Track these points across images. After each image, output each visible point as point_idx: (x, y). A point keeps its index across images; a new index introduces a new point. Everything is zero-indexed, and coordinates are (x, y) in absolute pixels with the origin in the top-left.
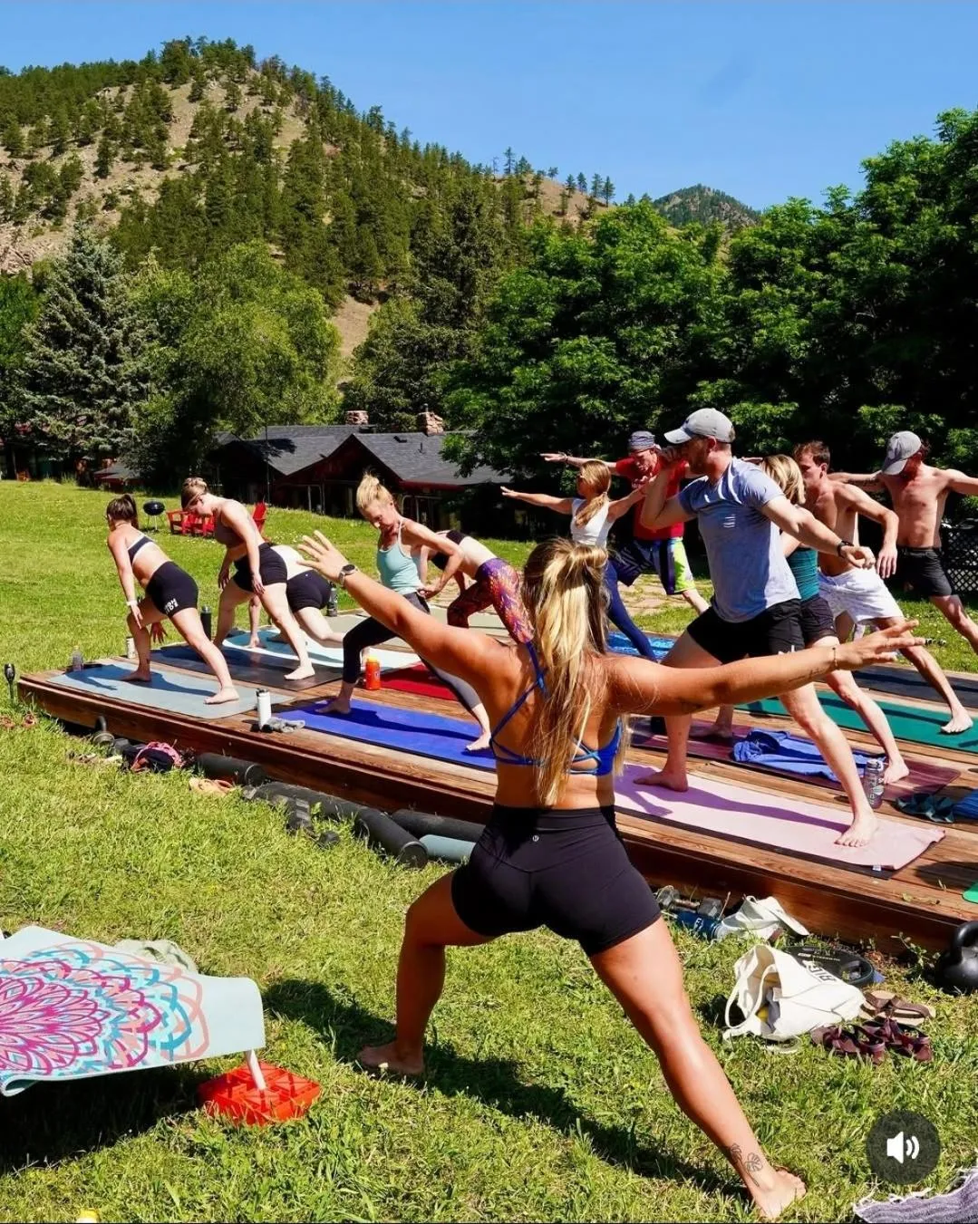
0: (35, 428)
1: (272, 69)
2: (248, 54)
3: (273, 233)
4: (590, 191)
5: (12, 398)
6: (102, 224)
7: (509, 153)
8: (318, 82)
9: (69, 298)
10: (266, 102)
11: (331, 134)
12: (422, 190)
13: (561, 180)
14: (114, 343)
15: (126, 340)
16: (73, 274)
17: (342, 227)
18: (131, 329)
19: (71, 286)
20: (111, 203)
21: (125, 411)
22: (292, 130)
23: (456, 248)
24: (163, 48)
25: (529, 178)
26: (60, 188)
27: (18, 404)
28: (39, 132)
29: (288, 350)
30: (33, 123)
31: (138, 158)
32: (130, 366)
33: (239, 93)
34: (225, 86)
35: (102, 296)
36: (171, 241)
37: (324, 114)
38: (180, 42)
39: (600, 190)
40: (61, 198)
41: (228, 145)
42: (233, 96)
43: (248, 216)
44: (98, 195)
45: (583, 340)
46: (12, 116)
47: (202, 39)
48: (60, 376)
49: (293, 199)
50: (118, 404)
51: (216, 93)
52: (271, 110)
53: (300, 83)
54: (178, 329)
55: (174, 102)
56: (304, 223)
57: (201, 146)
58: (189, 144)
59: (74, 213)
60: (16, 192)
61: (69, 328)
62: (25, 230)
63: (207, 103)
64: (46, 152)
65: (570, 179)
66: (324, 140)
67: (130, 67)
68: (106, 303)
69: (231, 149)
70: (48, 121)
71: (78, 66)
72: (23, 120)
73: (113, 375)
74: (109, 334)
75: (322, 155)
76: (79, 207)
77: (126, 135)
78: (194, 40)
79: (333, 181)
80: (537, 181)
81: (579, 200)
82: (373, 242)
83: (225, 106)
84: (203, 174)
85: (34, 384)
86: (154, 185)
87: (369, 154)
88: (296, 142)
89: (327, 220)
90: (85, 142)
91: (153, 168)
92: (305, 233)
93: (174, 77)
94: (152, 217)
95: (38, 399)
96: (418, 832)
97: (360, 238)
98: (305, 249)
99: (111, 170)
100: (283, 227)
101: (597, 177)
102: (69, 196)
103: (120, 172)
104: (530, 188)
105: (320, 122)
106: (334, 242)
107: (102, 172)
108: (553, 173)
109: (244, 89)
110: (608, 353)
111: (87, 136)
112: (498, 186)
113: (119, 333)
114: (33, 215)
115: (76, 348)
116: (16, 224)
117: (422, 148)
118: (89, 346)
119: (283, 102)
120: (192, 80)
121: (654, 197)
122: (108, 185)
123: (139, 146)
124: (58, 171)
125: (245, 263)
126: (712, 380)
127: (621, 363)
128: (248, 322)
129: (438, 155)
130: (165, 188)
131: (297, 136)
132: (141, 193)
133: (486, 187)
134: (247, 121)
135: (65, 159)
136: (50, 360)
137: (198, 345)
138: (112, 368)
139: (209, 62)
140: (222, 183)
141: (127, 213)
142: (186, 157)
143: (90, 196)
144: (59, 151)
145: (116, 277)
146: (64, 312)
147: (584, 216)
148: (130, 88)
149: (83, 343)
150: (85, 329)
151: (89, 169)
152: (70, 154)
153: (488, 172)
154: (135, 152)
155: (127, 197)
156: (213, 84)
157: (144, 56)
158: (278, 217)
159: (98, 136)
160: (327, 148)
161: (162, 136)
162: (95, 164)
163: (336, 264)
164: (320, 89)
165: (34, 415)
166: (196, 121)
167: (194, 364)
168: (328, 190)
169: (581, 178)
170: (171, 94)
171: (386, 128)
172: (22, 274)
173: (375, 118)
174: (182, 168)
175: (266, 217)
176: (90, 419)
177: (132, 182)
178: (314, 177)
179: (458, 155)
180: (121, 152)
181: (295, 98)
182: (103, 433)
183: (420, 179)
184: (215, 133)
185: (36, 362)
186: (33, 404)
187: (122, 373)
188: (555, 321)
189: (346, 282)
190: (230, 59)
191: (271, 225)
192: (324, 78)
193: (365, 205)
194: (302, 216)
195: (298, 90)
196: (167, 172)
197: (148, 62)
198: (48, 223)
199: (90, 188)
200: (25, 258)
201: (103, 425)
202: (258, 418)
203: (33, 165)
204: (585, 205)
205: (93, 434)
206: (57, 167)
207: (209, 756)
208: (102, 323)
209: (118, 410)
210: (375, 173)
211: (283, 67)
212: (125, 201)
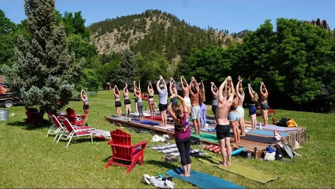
0: (119, 81)
1: (165, 14)
2: (160, 11)
3: (164, 44)
4: (224, 32)
5: (116, 77)
6: (134, 43)
7: (208, 26)
8: (173, 15)
9: (125, 60)
10: (163, 20)
11: (175, 25)
12: (192, 34)
13: (218, 31)
14: (132, 67)
15: (134, 67)
16: (126, 56)
17: (177, 42)
18: (135, 65)
19: (125, 58)
20: (136, 39)
21: (134, 78)
22: (168, 24)
23: (187, 50)
24: (145, 11)
25: (212, 31)
26: (127, 37)
27: (116, 78)
28: (123, 27)
29: (159, 69)
30: (122, 26)
31: (141, 31)
32: (135, 71)
33: (158, 18)
34: (156, 17)
35: (130, 59)
36: (146, 46)
37: (174, 21)
38: (148, 10)
39: (226, 32)
40: (127, 39)
41: (156, 28)
42: (157, 19)
43: (159, 41)
44: (133, 38)
45: (200, 68)
46: (119, 25)
47: (152, 9)
48: (123, 73)
49: (168, 37)
50: (133, 77)
51: (154, 19)
52: (164, 21)
53: (170, 16)
54: (141, 65)
55: (147, 21)
56: (170, 42)
57: (152, 28)
58: (150, 28)
59: (129, 41)
60: (119, 38)
61: (125, 65)
62: (121, 45)
63: (153, 21)
64: (125, 31)
65: (220, 30)
66: (174, 26)
67: (139, 15)
68: (131, 61)
69: (157, 28)
70: (125, 25)
71: (130, 15)
72: (121, 26)
73: (132, 73)
74: (131, 66)
75: (174, 29)
76: (130, 40)
77: (138, 27)
78: (151, 10)
79: (176, 33)
80: (214, 31)
81: (222, 34)
82: (182, 44)
83: (156, 21)
84: (152, 33)
85: (119, 74)
86: (143, 36)
87: (182, 28)
88: (169, 27)
89: (174, 41)
90: (131, 29)
91: (143, 32)
92: (170, 43)
93: (147, 16)
94: (143, 41)
95: (120, 77)
96: (140, 131)
97: (180, 44)
98: (170, 47)
99: (136, 33)
100: (166, 42)
101: (225, 30)
102: (128, 38)
103: (137, 34)
104: (213, 33)
105: (173, 23)
106: (175, 45)
107: (134, 34)
108: (217, 29)
109: (159, 18)
110: (204, 70)
111: (132, 28)
112: (206, 33)
113: (133, 65)
114: (122, 42)
115: (126, 68)
116: (119, 44)
117: (192, 26)
118: (128, 68)
119: (166, 20)
120: (150, 17)
121: (237, 33)
122: (135, 36)
123: (141, 29)
124: (127, 34)
125: (152, 54)
126: (218, 74)
127: (206, 71)
128: (152, 64)
129: (195, 27)
130: (145, 36)
131: (169, 26)
132: (141, 37)
133: (204, 33)
134: (160, 23)
135: (128, 32)
136: (122, 70)
137: (144, 68)
138: (132, 71)
139: (153, 13)
140: (155, 35)
141: (139, 41)
142: (149, 30)
143: (132, 38)
144: (127, 31)
145: (133, 56)
146: (124, 62)
147: (223, 37)
148: (139, 19)
149: (127, 67)
150: (128, 65)
151: (132, 33)
152: (129, 31)
153: (205, 30)
154: (140, 30)
155: (139, 38)
156: (154, 17)
157: (142, 13)
158: (165, 41)
159: (134, 28)
160: (175, 27)
161: (145, 27)
162: (133, 32)
163: (176, 49)
164: (173, 17)
165: (119, 79)
166: (151, 24)
167: (144, 71)
168: (175, 35)
169: (222, 30)
170: (146, 19)
171: (185, 23)
172: (120, 52)
173: (183, 21)
174: (148, 32)
175: (163, 41)
176: (128, 80)
177: (139, 35)
178: (172, 33)
179: (199, 27)
180: (138, 30)
181: (169, 19)
182: (130, 82)
183: (192, 32)
184: (154, 26)
185: (120, 71)
186: (119, 78)
187: (134, 72)
188: (197, 64)
189: (177, 52)
190: (157, 12)
191: (164, 42)
192: (174, 15)
193: (181, 38)
194: (169, 40)
195: (169, 17)
196: (146, 33)
197: (143, 14)
198: (125, 43)
199: (132, 37)
200: (121, 50)
201: (130, 81)
202: (154, 80)
203: (122, 33)
204: (223, 35)
205: (129, 82)
206: (126, 33)
207: (124, 125)
208: (130, 64)
209: (133, 78)
210: (183, 32)
211: (166, 13)
212: (138, 39)
